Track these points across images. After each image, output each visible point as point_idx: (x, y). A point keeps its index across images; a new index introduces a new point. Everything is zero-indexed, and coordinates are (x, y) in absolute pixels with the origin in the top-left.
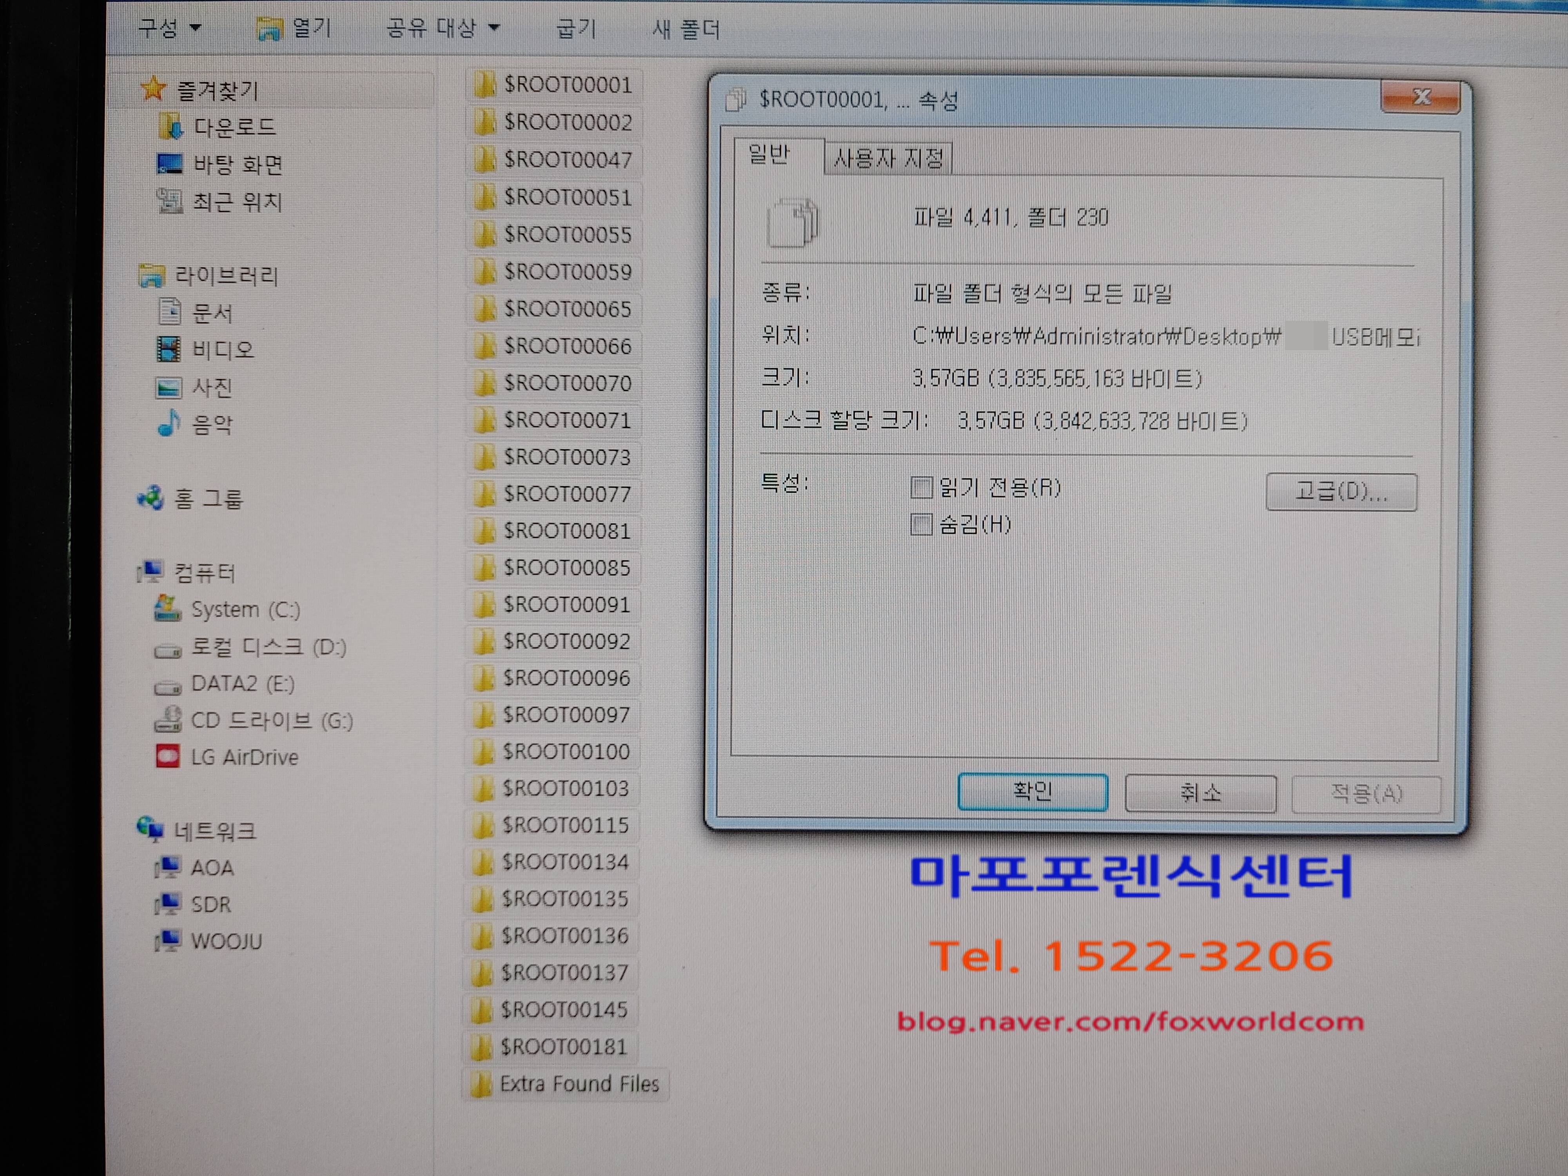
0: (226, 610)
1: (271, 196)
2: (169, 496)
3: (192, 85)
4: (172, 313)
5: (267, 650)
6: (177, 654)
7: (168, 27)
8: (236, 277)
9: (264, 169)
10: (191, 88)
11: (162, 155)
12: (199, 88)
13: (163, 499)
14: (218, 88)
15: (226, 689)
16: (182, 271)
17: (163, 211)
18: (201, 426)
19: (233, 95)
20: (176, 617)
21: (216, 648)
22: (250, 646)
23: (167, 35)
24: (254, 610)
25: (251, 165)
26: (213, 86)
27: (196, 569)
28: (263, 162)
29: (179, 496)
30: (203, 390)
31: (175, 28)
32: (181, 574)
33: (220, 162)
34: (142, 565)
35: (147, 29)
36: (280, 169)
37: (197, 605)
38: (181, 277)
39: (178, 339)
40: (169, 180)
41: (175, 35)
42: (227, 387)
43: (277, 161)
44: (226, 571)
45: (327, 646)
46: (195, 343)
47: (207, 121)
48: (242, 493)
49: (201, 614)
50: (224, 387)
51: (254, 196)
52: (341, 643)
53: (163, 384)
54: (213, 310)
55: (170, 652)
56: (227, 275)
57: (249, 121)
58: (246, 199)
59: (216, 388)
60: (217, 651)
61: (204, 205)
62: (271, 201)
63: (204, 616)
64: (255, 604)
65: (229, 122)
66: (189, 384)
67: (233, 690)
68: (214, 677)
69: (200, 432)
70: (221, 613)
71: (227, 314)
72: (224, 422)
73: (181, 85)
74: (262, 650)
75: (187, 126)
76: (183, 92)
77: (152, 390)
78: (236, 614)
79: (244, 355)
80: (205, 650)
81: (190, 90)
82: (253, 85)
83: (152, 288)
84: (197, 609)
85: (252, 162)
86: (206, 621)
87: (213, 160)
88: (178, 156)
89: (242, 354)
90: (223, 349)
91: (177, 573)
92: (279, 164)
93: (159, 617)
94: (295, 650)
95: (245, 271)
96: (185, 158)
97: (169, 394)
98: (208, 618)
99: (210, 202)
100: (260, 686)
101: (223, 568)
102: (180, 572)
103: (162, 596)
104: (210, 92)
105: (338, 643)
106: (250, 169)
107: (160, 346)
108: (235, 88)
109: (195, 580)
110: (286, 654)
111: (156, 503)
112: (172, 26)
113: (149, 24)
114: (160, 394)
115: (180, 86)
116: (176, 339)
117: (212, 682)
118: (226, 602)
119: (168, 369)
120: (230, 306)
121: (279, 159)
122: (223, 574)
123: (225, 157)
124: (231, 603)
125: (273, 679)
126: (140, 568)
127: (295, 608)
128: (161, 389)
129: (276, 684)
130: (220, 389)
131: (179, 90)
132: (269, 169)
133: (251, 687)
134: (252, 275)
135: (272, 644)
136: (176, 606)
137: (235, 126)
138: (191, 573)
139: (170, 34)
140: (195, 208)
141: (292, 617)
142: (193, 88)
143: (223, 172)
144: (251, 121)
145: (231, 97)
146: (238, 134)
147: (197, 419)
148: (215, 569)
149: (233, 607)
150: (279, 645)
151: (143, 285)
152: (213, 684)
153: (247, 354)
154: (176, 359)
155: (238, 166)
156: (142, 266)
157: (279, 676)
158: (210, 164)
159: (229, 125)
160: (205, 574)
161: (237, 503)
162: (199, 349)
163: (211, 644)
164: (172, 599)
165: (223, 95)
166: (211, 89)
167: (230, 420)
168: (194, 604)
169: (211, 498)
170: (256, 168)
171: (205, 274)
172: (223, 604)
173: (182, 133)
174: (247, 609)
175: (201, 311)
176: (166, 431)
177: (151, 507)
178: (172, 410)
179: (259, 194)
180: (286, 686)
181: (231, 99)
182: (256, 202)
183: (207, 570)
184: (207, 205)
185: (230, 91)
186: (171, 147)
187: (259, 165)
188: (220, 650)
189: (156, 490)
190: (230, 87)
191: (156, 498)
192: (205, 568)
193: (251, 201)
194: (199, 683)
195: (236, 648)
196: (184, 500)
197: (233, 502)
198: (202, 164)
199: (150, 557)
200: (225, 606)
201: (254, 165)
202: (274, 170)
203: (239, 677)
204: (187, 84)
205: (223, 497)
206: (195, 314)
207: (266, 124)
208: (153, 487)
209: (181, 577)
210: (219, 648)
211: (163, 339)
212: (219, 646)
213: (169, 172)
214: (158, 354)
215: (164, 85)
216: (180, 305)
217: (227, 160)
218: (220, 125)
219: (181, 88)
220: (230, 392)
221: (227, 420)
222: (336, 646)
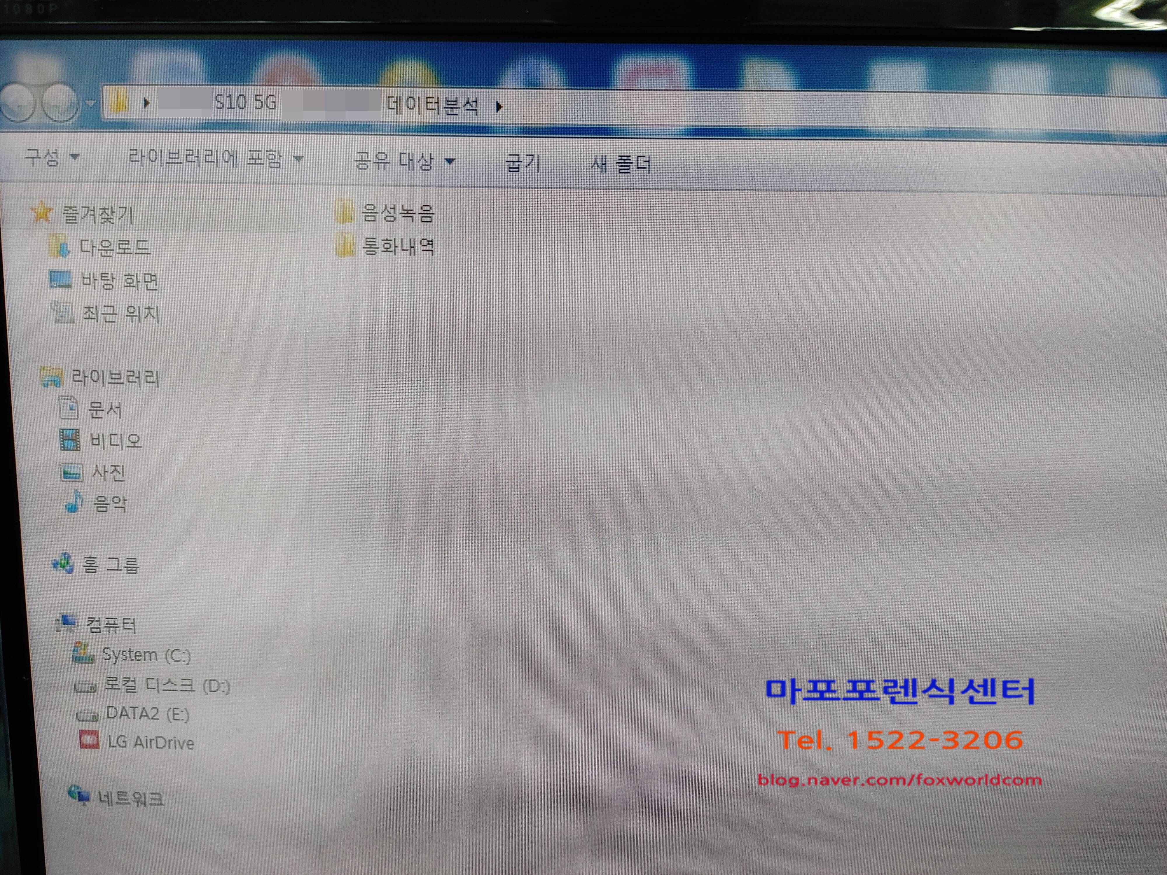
0: (130, 655)
1: (149, 308)
2: (78, 561)
3: (74, 209)
4: (71, 409)
5: (165, 688)
6: (93, 689)
7: (51, 156)
8: (124, 379)
9: (142, 285)
10: (74, 212)
11: (54, 272)
12: (82, 212)
13: (73, 565)
14: (98, 212)
15: (134, 718)
16: (77, 373)
17: (57, 321)
18: (101, 505)
19: (112, 219)
20: (91, 660)
21: (124, 685)
22: (152, 684)
23: (51, 163)
24: (153, 655)
25: (130, 281)
26: (94, 211)
27: (104, 622)
28: (141, 278)
29: (86, 562)
30: (100, 475)
31: (57, 157)
32: (92, 626)
33: (103, 278)
34: (59, 617)
35: (33, 158)
36: (156, 285)
37: (106, 651)
38: (76, 378)
39: (78, 431)
40: (61, 294)
41: (57, 163)
42: (121, 471)
43: (153, 278)
44: (129, 624)
45: (214, 685)
46: (92, 435)
47: (90, 242)
48: (138, 560)
49: (110, 658)
50: (118, 472)
51: (134, 308)
52: (226, 684)
53: (67, 469)
54: (106, 407)
55: (87, 688)
56: (116, 378)
57: (126, 242)
58: (128, 311)
59: (112, 473)
60: (124, 688)
61: (92, 316)
62: (150, 313)
63: (113, 660)
64: (153, 651)
65: (110, 242)
66: (89, 470)
67: (140, 718)
68: (124, 708)
69: (100, 509)
70: (126, 657)
71: (116, 410)
72: (120, 501)
73: (67, 209)
74: (162, 687)
75: (73, 246)
76: (67, 215)
77: (57, 474)
78: (138, 658)
79: (134, 445)
80: (115, 687)
81: (74, 213)
82: (128, 209)
83: (52, 388)
84: (106, 654)
85: (131, 279)
86: (114, 664)
87: (98, 277)
88: (68, 273)
89: (132, 445)
90: (116, 440)
91: (89, 625)
92: (154, 280)
93: (77, 659)
94: (189, 688)
95: (132, 374)
96: (73, 274)
97: (73, 478)
98: (116, 661)
99: (97, 313)
100: (162, 715)
101: (126, 621)
102: (91, 624)
103: (77, 642)
104: (91, 215)
105: (223, 683)
106: (130, 285)
107: (62, 437)
108: (113, 212)
109: (104, 630)
110: (181, 691)
111: (68, 568)
112: (54, 155)
113: (34, 154)
114: (65, 478)
115: (65, 210)
116: (75, 431)
117: (122, 712)
118: (130, 649)
119: (70, 456)
120: (120, 403)
121: (153, 276)
122: (126, 626)
123: (107, 274)
124: (134, 650)
125: (171, 710)
126: (58, 620)
127: (187, 654)
128: (65, 473)
129: (174, 714)
130: (115, 473)
131: (64, 213)
132: (147, 285)
133: (154, 716)
134: (137, 377)
135: (169, 683)
136: (89, 650)
137: (115, 246)
138: (100, 625)
139: (53, 163)
140: (85, 318)
141: (184, 661)
142: (76, 212)
143: (106, 287)
144: (128, 242)
145: (110, 220)
146: (117, 253)
147: (97, 499)
148: (119, 622)
149: (136, 653)
150: (175, 684)
151: (45, 385)
152: (124, 713)
153: (136, 445)
154: (77, 448)
155: (120, 282)
156: (43, 368)
157: (176, 709)
158: (95, 280)
159: (110, 245)
160: (111, 626)
161: (134, 569)
162: (96, 440)
163: (120, 682)
164: (87, 645)
165: (103, 218)
166: (92, 213)
167: (125, 500)
168: (104, 650)
169: (113, 564)
170: (135, 284)
171: (97, 376)
172: (127, 650)
173: (69, 252)
174: (147, 655)
175: (96, 408)
176: (72, 509)
177: (64, 571)
178: (76, 491)
179: (139, 307)
180: (183, 716)
181: (110, 222)
182: (136, 313)
183: (113, 623)
184: (95, 316)
185: (108, 215)
186: (59, 264)
187: (138, 282)
188: (127, 686)
189: (67, 557)
190: (109, 212)
191: (68, 563)
192: (111, 621)
193: (132, 313)
194: (112, 712)
195: (141, 685)
196: (91, 566)
197: (132, 567)
198: (88, 280)
199: (65, 612)
200: (129, 651)
201: (133, 281)
202: (151, 286)
203: (144, 708)
204: (70, 208)
205: (123, 564)
206: (90, 410)
207: (142, 245)
208: (65, 554)
209: (92, 628)
210: (126, 685)
211: (64, 431)
212: (126, 683)
213: (60, 286)
214: (61, 444)
215: (51, 209)
216: (77, 402)
217: (110, 278)
218: (102, 245)
219: (67, 212)
220: (123, 476)
221: (122, 500)
222: (222, 685)
